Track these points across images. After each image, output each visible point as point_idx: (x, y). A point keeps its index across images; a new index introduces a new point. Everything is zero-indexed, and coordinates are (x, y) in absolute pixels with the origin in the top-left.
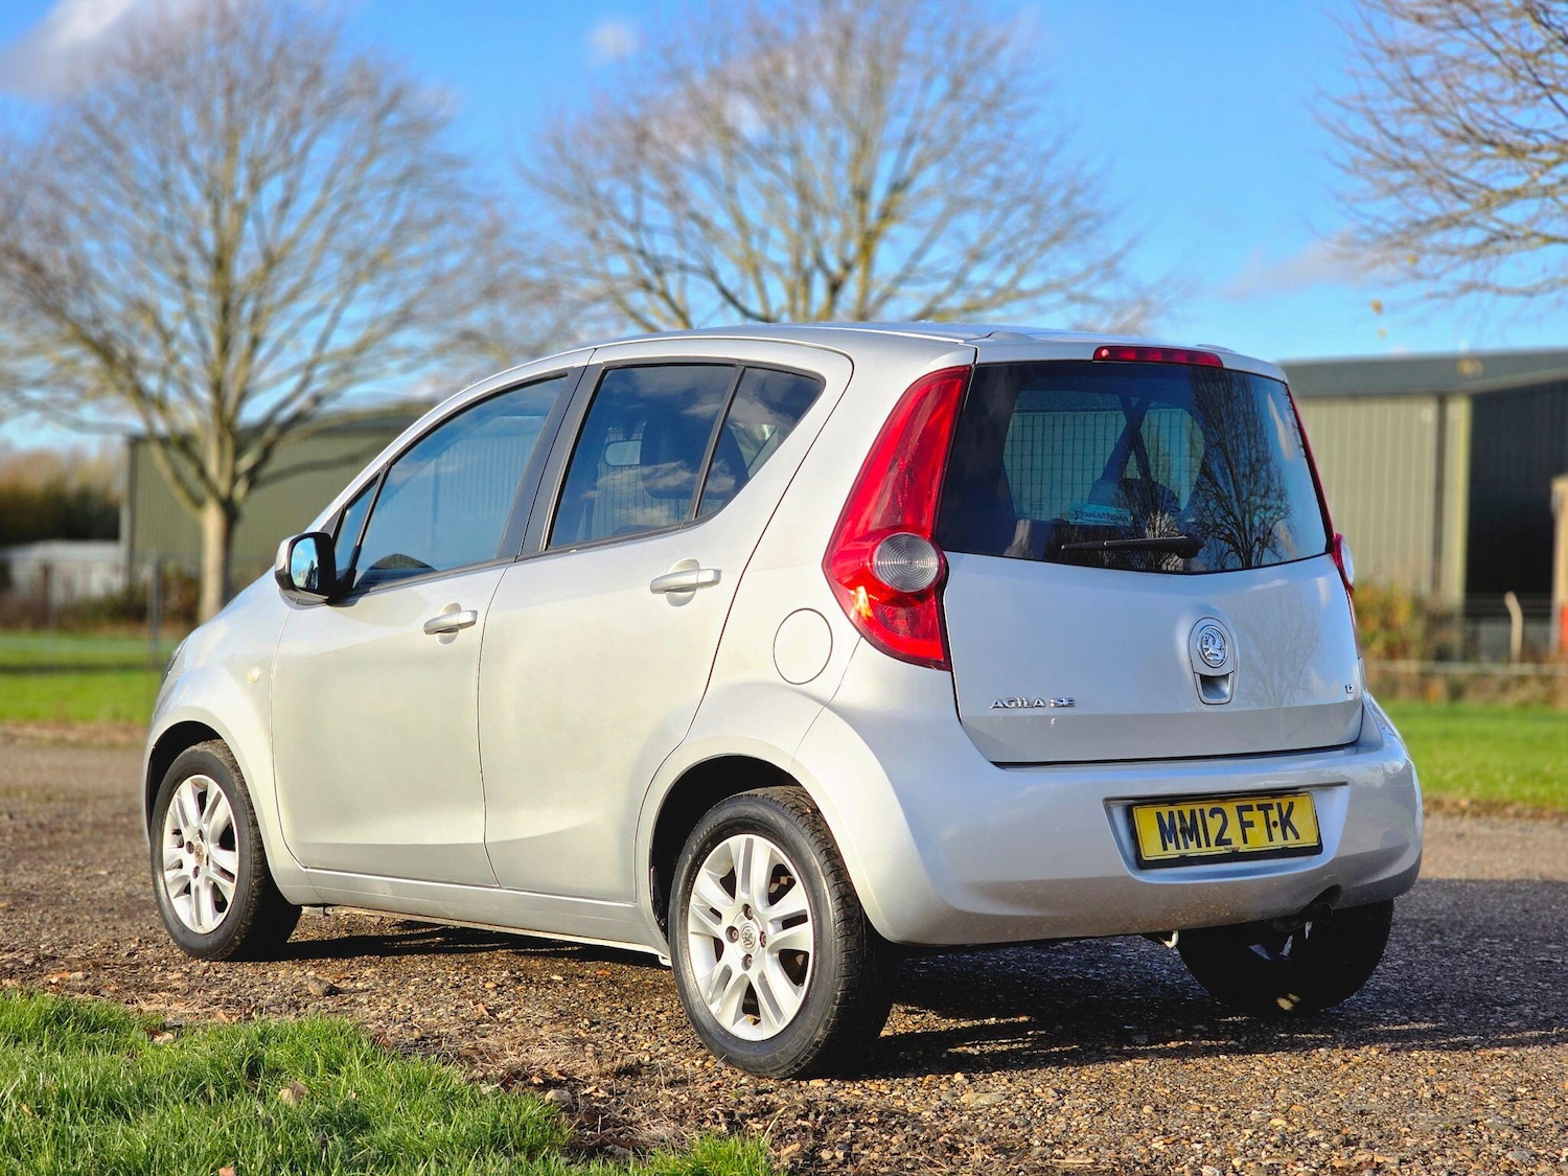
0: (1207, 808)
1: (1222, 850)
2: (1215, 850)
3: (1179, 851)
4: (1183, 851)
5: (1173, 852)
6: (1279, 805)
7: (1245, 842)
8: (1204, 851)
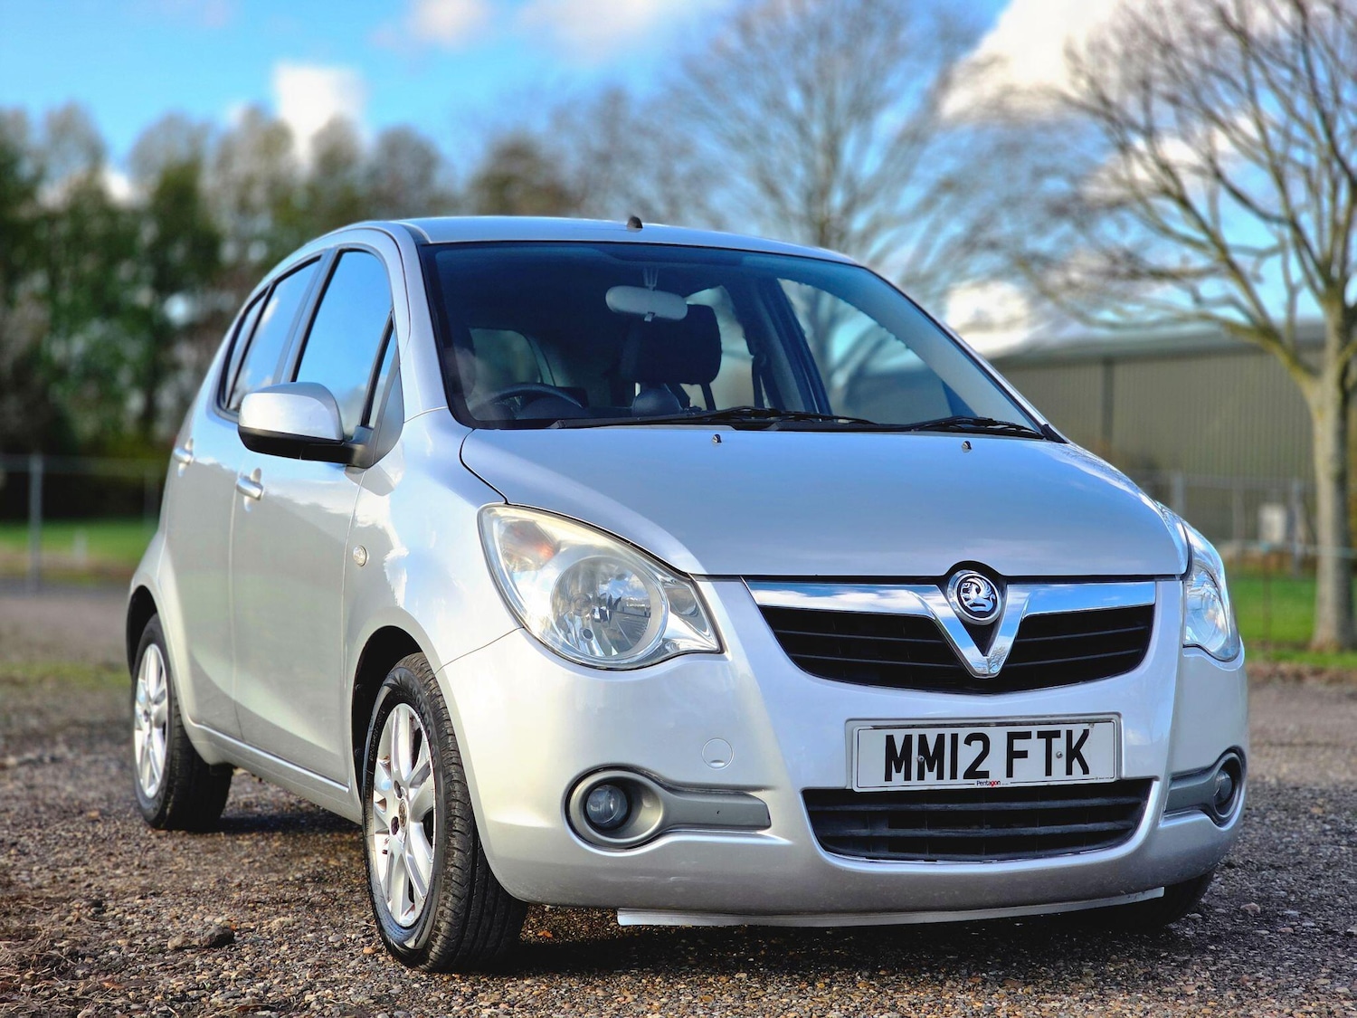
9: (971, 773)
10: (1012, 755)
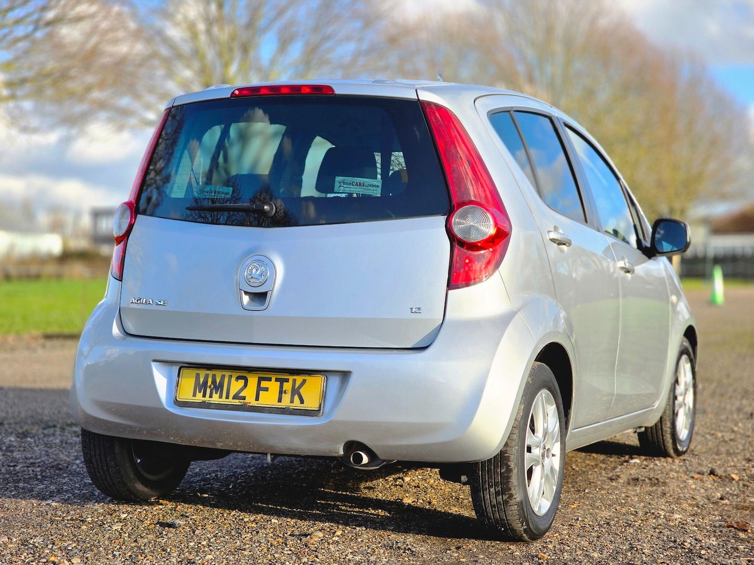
0: (236, 374)
1: (237, 402)
2: (231, 401)
3: (204, 399)
4: (207, 398)
5: (199, 398)
6: (294, 381)
7: (257, 399)
8: (224, 401)
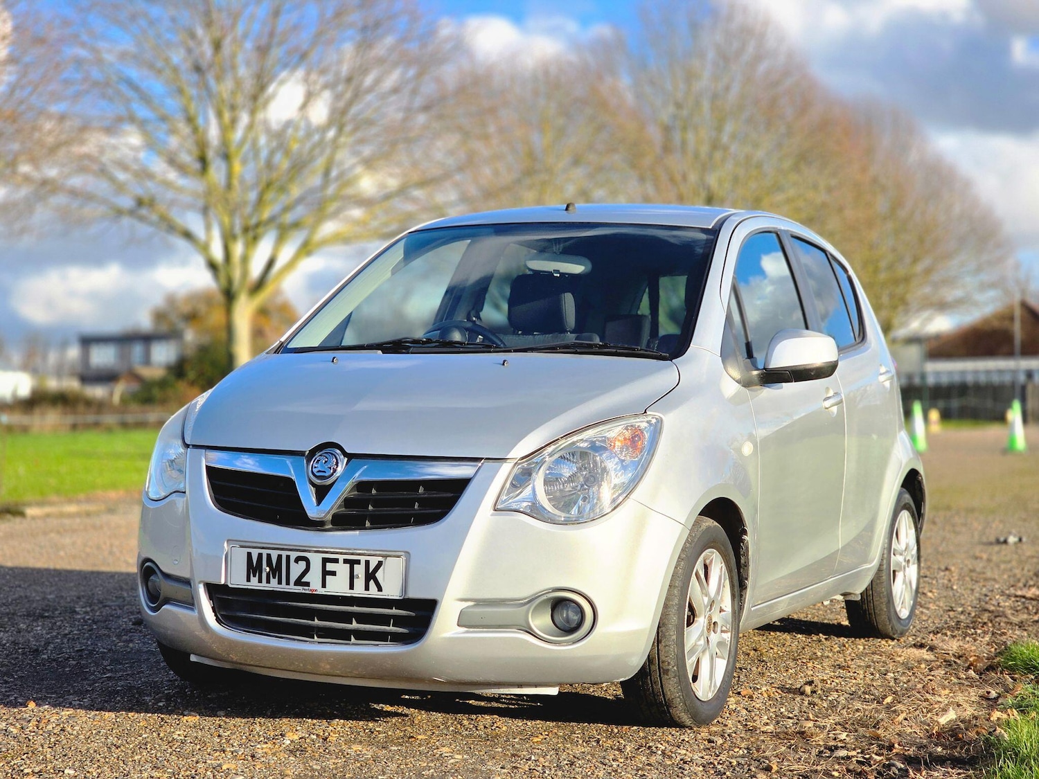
9: (299, 582)
10: (325, 573)
